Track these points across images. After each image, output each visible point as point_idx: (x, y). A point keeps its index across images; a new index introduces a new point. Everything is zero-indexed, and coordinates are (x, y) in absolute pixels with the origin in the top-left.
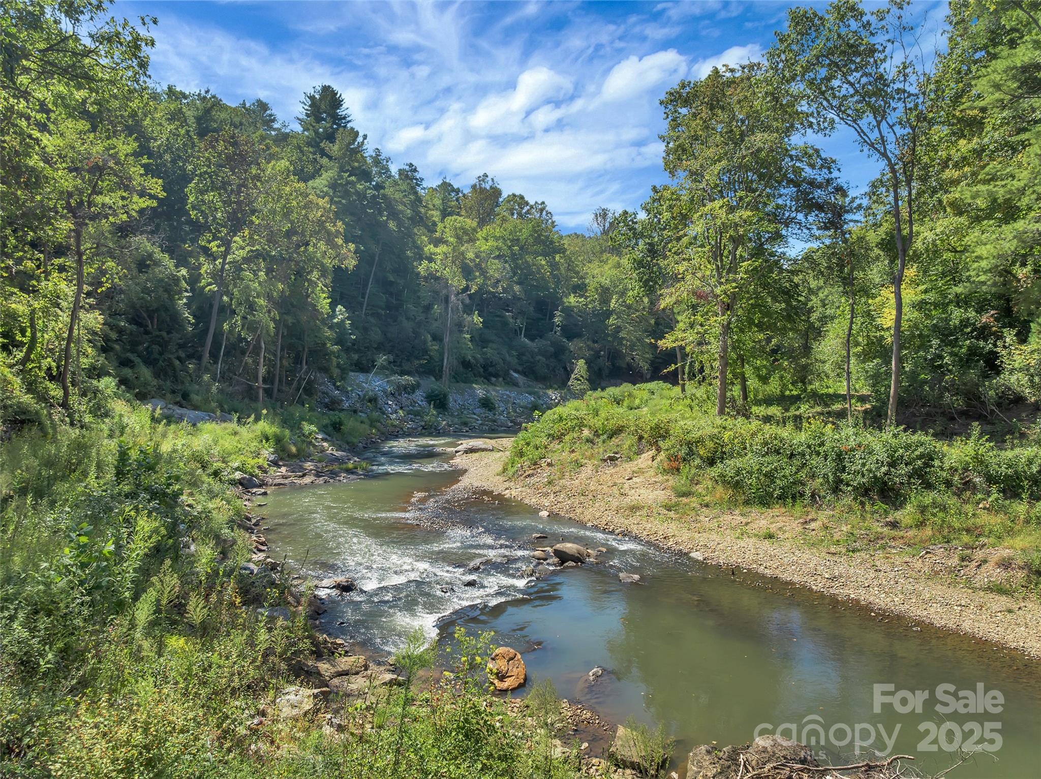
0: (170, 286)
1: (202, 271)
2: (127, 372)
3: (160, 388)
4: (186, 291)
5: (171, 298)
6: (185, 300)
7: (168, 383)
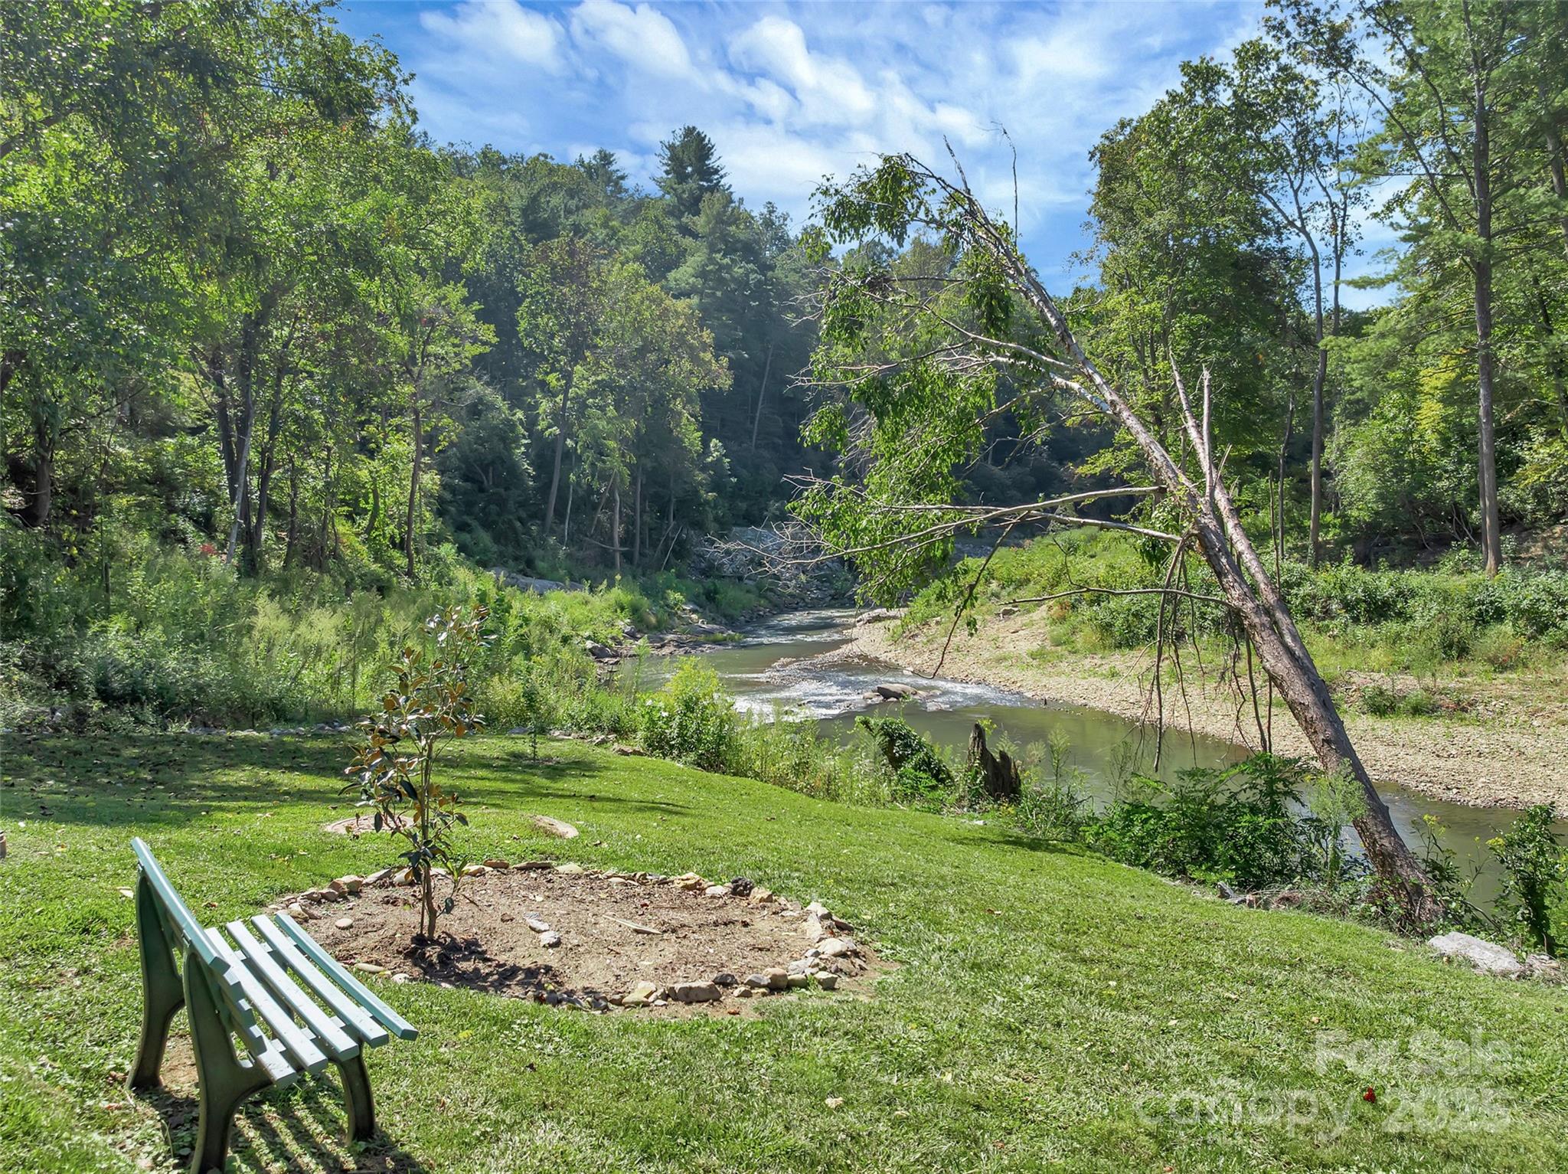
0: (505, 435)
1: (540, 411)
2: (465, 537)
3: (501, 555)
4: (524, 437)
5: (508, 449)
6: (523, 449)
7: (511, 549)
